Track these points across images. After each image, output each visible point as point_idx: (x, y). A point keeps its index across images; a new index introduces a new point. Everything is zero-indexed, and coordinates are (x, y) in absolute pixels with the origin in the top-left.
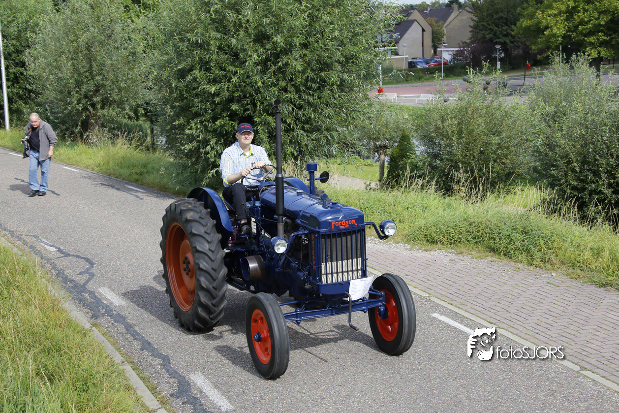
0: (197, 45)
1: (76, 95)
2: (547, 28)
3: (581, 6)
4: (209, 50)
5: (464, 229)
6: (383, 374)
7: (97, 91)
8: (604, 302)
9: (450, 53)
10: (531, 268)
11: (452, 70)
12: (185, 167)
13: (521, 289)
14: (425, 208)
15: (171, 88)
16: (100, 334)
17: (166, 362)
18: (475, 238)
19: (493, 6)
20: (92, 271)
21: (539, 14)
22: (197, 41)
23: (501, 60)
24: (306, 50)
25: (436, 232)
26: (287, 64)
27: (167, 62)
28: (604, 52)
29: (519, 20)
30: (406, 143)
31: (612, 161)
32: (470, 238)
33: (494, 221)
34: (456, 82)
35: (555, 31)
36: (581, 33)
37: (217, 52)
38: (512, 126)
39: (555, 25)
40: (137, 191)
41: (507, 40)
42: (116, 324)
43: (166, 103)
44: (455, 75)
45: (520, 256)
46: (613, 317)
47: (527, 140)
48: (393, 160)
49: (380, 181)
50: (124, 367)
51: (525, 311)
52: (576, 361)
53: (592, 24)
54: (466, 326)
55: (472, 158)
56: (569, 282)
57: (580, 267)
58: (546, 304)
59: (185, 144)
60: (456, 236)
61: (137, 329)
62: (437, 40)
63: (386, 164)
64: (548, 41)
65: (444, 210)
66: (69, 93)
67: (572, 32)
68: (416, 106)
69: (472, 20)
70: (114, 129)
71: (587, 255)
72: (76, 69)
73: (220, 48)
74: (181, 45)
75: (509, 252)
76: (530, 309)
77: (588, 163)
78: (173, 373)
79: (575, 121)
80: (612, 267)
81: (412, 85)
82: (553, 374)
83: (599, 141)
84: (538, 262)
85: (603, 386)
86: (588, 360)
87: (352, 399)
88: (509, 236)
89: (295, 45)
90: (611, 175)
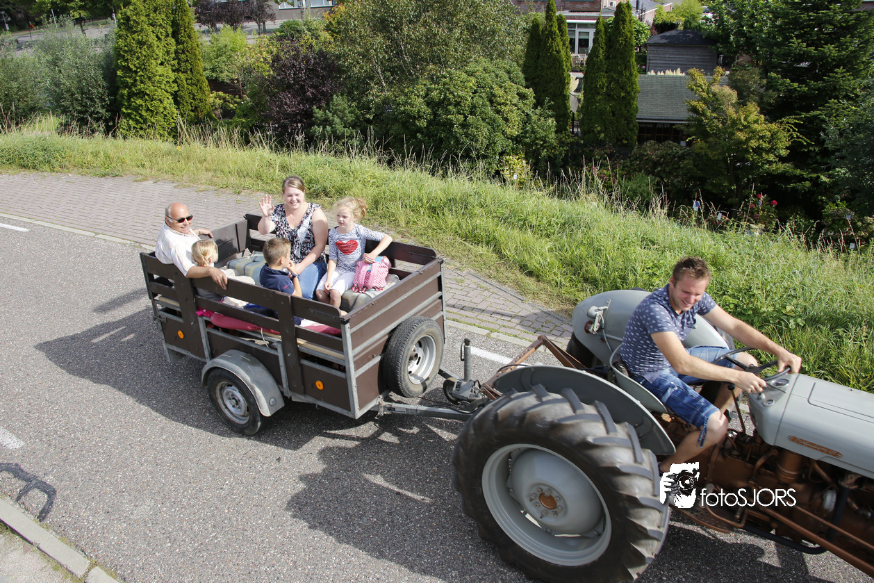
8: (105, 186)
10: (54, 174)
13: (49, 190)
18: (8, 160)
23: (8, 23)
28: (83, 14)
31: (100, 90)
32: (4, 161)
33: (20, 145)
38: (26, 73)
45: (44, 167)
46: (111, 195)
47: (39, 82)
51: (53, 205)
52: (92, 230)
54: (12, 225)
56: (81, 178)
57: (86, 166)
58: (68, 197)
64: (40, 7)
71: (90, 158)
75: (36, 166)
76: (56, 202)
77: (85, 93)
79: (70, 65)
80: (107, 162)
82: (78, 243)
83: (89, 77)
84: (57, 168)
86: (99, 228)
88: (33, 154)
90: (102, 100)
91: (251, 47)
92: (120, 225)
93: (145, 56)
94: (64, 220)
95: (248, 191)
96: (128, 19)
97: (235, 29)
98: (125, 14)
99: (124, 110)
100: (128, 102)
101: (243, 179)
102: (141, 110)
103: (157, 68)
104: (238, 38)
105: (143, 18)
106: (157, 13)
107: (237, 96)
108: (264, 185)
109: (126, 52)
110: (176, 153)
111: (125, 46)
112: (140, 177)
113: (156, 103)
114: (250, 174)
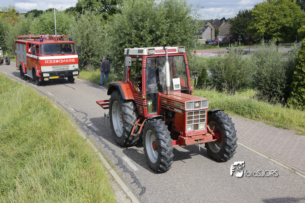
0: (127, 34)
1: (82, 52)
2: (258, 30)
3: (271, 22)
4: (131, 36)
5: (226, 105)
6: (195, 159)
7: (90, 51)
8: (278, 133)
9: (222, 38)
10: (251, 120)
11: (222, 45)
13: (247, 128)
14: (212, 97)
15: (117, 50)
16: (89, 141)
17: (114, 152)
18: (230, 108)
19: (238, 21)
20: (87, 118)
21: (255, 24)
22: (127, 33)
23: (240, 41)
24: (168, 37)
25: (216, 106)
26: (160, 42)
27: (116, 41)
28: (280, 39)
29: (248, 26)
30: (204, 72)
31: (282, 80)
32: (228, 109)
33: (238, 102)
34: (224, 49)
35: (261, 31)
36: (271, 32)
37: (135, 37)
38: (245, 66)
39: (261, 29)
40: (103, 88)
41: (243, 34)
42: (95, 137)
43: (115, 56)
44: (223, 47)
45: (247, 115)
46: (281, 139)
47: (250, 72)
48: (199, 78)
49: (194, 86)
50: (98, 154)
51: (249, 136)
52: (268, 155)
53: (275, 29)
55: (229, 78)
56: (265, 125)
57: (269, 120)
58: (257, 134)
59: (122, 71)
60: (223, 108)
61: (103, 140)
62: (216, 33)
63: (197, 80)
64: (258, 34)
65: (219, 97)
67: (268, 31)
68: (209, 58)
69: (230, 26)
70: (95, 65)
71: (273, 115)
72: (82, 43)
73: (136, 36)
74: (121, 34)
75: (243, 114)
76: (251, 135)
77: (273, 81)
78: (116, 156)
79: (269, 65)
80: (282, 120)
81: (207, 50)
82: (259, 160)
83: (277, 73)
84: (254, 118)
85: (277, 164)
86: (272, 155)
87: (183, 168)
88: (243, 108)
89: (164, 35)
90: (282, 85)
92: (284, 156)
94: (253, 145)
99: (292, 93)
100: (296, 89)
102: (303, 95)
109: (302, 62)
111: (303, 58)
112: (300, 133)
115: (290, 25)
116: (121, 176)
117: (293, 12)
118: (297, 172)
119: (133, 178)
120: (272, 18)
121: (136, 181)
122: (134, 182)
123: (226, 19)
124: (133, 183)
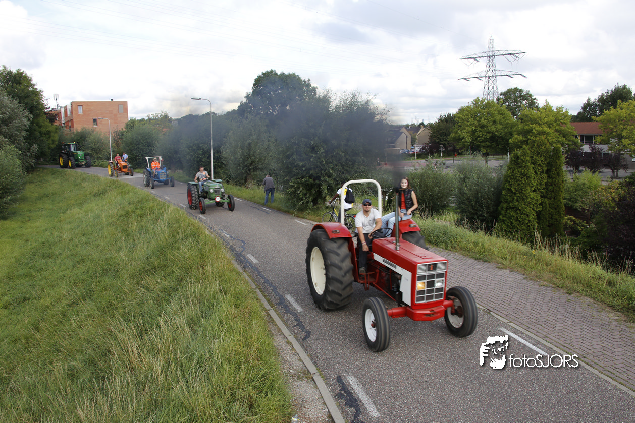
2: (463, 138)
3: (478, 129)
7: (252, 164)
9: (419, 147)
10: (447, 251)
11: (420, 156)
12: (289, 200)
15: (283, 163)
16: (246, 275)
17: (275, 289)
19: (439, 127)
20: (245, 246)
21: (460, 132)
23: (443, 152)
28: (489, 150)
29: (451, 134)
31: (489, 201)
33: (431, 228)
34: (422, 162)
35: (467, 139)
36: (478, 141)
38: (445, 184)
39: (467, 137)
40: (267, 210)
41: (446, 143)
42: (253, 271)
44: (421, 158)
45: (442, 245)
46: (479, 273)
48: (388, 198)
50: (256, 290)
53: (483, 138)
55: (426, 197)
56: (463, 258)
57: (468, 251)
61: (263, 274)
62: (413, 142)
63: (386, 199)
64: (464, 144)
66: (239, 165)
67: (475, 140)
69: (430, 133)
71: (472, 245)
72: (243, 154)
75: (437, 243)
77: (478, 202)
78: (277, 294)
79: (473, 182)
80: (482, 251)
83: (483, 192)
84: (450, 248)
88: (437, 236)
90: (488, 207)
91: (603, 188)
93: (524, 184)
95: (578, 294)
96: (518, 158)
97: (594, 172)
98: (517, 154)
99: (501, 217)
100: (505, 213)
101: (576, 285)
102: (513, 220)
103: (530, 193)
104: (594, 179)
105: (528, 158)
106: (539, 156)
107: (585, 221)
108: (591, 292)
109: (511, 179)
110: (531, 254)
111: (512, 175)
112: (502, 266)
113: (524, 217)
114: (582, 282)
115: (501, 134)
116: (281, 318)
117: (504, 118)
118: (492, 313)
119: (296, 320)
120: (479, 124)
121: (300, 324)
122: (297, 325)
123: (426, 123)
124: (295, 326)
